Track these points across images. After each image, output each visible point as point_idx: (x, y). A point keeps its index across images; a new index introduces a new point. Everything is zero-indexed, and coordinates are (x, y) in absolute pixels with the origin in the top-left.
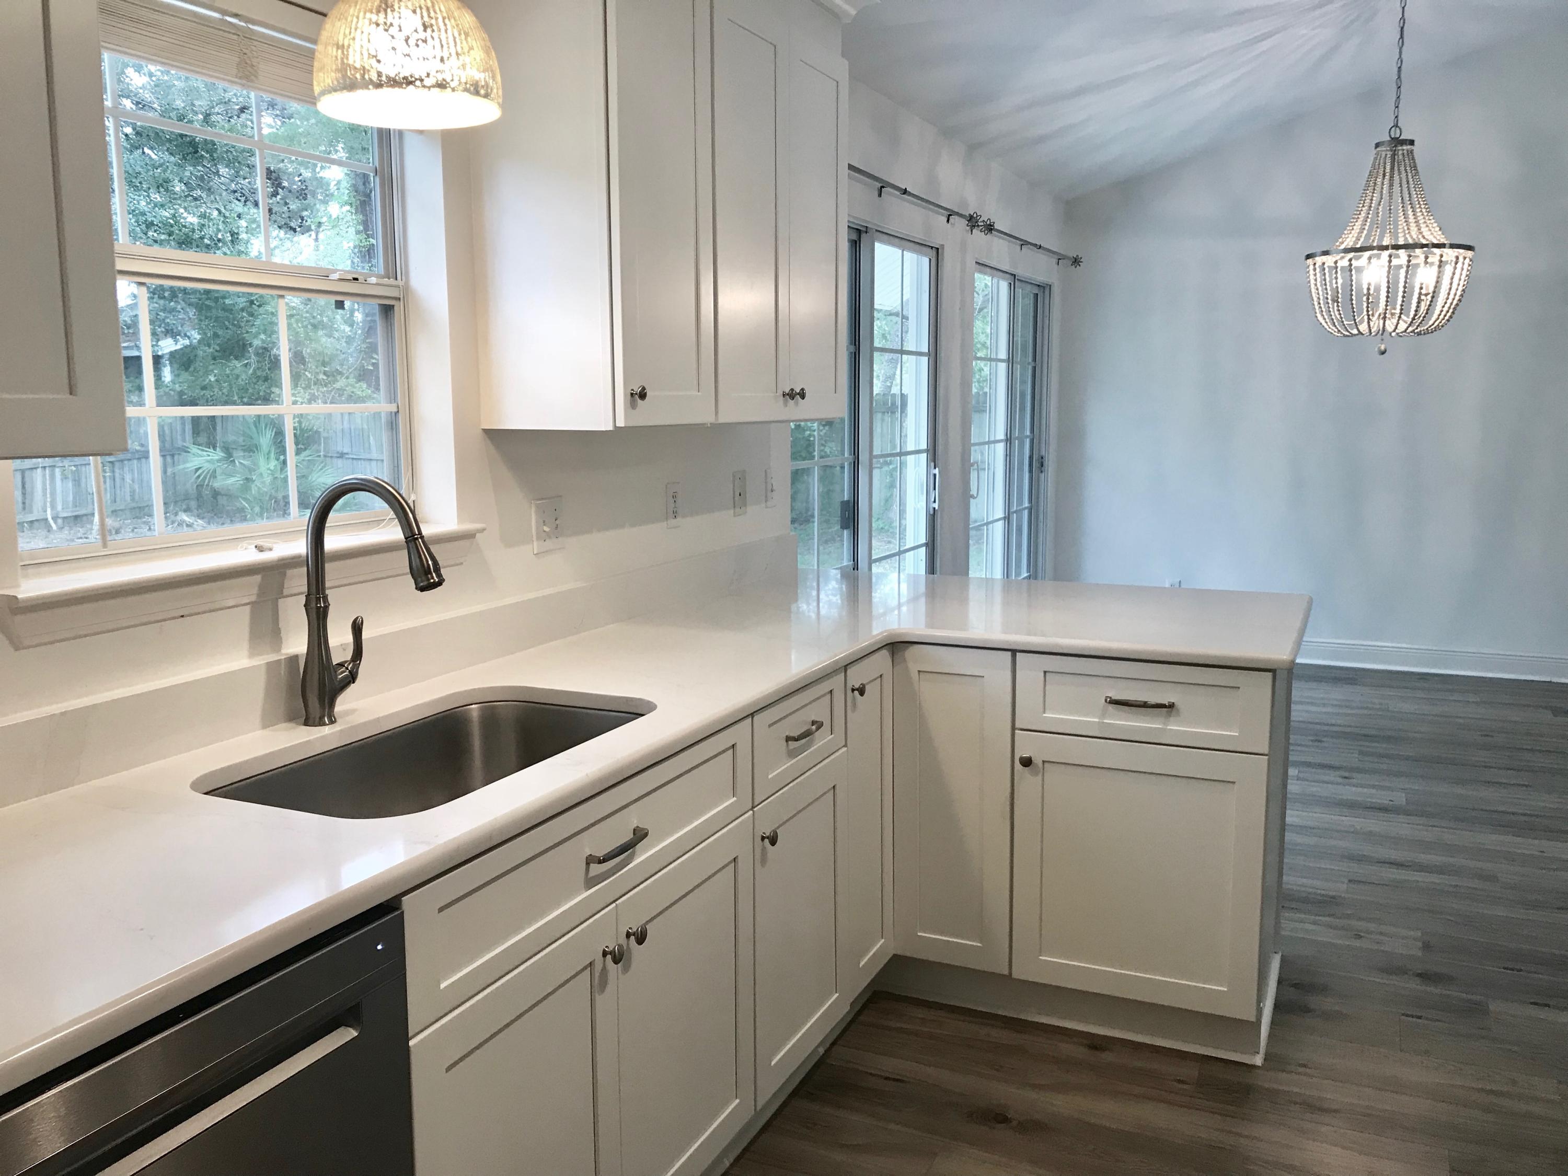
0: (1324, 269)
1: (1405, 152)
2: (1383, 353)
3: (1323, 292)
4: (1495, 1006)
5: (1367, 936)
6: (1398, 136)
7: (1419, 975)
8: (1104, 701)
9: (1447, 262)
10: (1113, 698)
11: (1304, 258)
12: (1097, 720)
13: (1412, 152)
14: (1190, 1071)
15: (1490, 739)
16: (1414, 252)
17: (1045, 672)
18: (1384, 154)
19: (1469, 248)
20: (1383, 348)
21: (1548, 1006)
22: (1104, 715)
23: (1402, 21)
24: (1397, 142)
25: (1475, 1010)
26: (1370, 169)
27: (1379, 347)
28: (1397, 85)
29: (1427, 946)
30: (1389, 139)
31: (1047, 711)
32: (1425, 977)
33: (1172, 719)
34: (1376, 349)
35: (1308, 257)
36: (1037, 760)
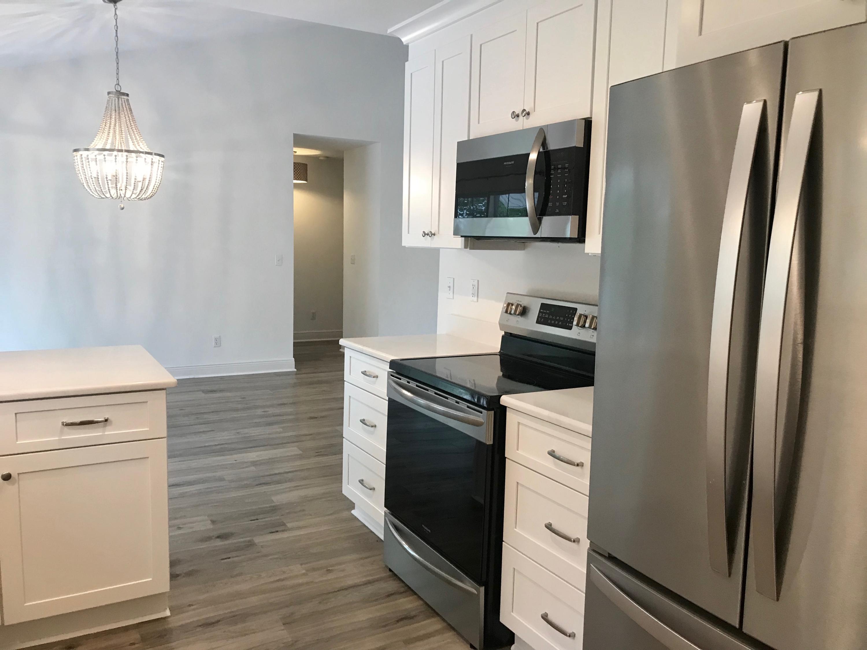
0: (82, 158)
1: (125, 100)
2: (123, 209)
3: (83, 172)
4: (257, 540)
5: (184, 526)
6: (119, 90)
7: (218, 537)
8: (61, 424)
9: (154, 162)
10: (67, 422)
11: (72, 151)
12: (57, 438)
13: (128, 100)
14: (135, 636)
15: (183, 411)
16: (131, 155)
17: (16, 414)
18: (114, 99)
19: (163, 156)
20: (122, 206)
21: (277, 531)
22: (62, 433)
23: (116, 26)
24: (120, 94)
25: (251, 545)
26: (105, 106)
27: (120, 206)
28: (116, 62)
29: (213, 522)
30: (115, 91)
31: (18, 440)
32: (221, 537)
33: (107, 428)
34: (119, 206)
35: (76, 150)
36: (14, 474)
